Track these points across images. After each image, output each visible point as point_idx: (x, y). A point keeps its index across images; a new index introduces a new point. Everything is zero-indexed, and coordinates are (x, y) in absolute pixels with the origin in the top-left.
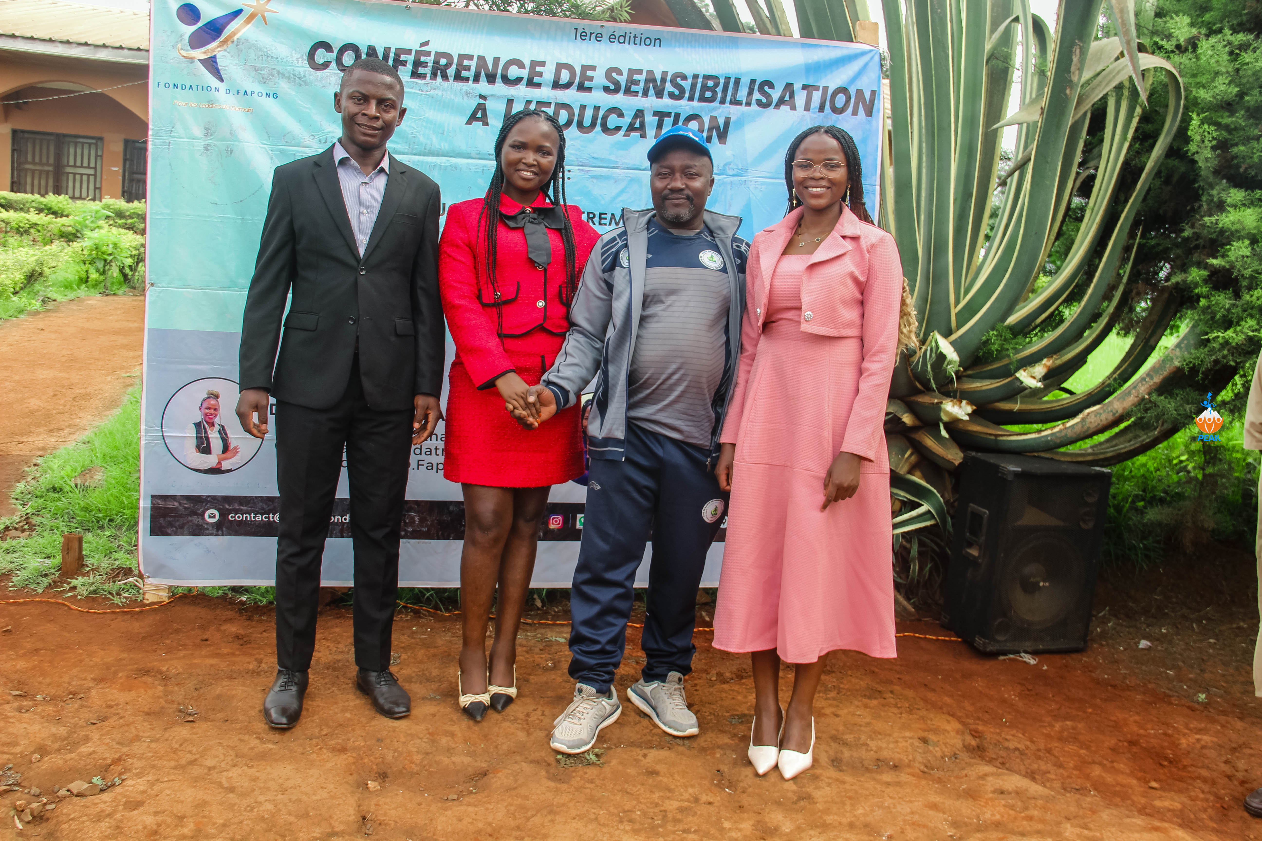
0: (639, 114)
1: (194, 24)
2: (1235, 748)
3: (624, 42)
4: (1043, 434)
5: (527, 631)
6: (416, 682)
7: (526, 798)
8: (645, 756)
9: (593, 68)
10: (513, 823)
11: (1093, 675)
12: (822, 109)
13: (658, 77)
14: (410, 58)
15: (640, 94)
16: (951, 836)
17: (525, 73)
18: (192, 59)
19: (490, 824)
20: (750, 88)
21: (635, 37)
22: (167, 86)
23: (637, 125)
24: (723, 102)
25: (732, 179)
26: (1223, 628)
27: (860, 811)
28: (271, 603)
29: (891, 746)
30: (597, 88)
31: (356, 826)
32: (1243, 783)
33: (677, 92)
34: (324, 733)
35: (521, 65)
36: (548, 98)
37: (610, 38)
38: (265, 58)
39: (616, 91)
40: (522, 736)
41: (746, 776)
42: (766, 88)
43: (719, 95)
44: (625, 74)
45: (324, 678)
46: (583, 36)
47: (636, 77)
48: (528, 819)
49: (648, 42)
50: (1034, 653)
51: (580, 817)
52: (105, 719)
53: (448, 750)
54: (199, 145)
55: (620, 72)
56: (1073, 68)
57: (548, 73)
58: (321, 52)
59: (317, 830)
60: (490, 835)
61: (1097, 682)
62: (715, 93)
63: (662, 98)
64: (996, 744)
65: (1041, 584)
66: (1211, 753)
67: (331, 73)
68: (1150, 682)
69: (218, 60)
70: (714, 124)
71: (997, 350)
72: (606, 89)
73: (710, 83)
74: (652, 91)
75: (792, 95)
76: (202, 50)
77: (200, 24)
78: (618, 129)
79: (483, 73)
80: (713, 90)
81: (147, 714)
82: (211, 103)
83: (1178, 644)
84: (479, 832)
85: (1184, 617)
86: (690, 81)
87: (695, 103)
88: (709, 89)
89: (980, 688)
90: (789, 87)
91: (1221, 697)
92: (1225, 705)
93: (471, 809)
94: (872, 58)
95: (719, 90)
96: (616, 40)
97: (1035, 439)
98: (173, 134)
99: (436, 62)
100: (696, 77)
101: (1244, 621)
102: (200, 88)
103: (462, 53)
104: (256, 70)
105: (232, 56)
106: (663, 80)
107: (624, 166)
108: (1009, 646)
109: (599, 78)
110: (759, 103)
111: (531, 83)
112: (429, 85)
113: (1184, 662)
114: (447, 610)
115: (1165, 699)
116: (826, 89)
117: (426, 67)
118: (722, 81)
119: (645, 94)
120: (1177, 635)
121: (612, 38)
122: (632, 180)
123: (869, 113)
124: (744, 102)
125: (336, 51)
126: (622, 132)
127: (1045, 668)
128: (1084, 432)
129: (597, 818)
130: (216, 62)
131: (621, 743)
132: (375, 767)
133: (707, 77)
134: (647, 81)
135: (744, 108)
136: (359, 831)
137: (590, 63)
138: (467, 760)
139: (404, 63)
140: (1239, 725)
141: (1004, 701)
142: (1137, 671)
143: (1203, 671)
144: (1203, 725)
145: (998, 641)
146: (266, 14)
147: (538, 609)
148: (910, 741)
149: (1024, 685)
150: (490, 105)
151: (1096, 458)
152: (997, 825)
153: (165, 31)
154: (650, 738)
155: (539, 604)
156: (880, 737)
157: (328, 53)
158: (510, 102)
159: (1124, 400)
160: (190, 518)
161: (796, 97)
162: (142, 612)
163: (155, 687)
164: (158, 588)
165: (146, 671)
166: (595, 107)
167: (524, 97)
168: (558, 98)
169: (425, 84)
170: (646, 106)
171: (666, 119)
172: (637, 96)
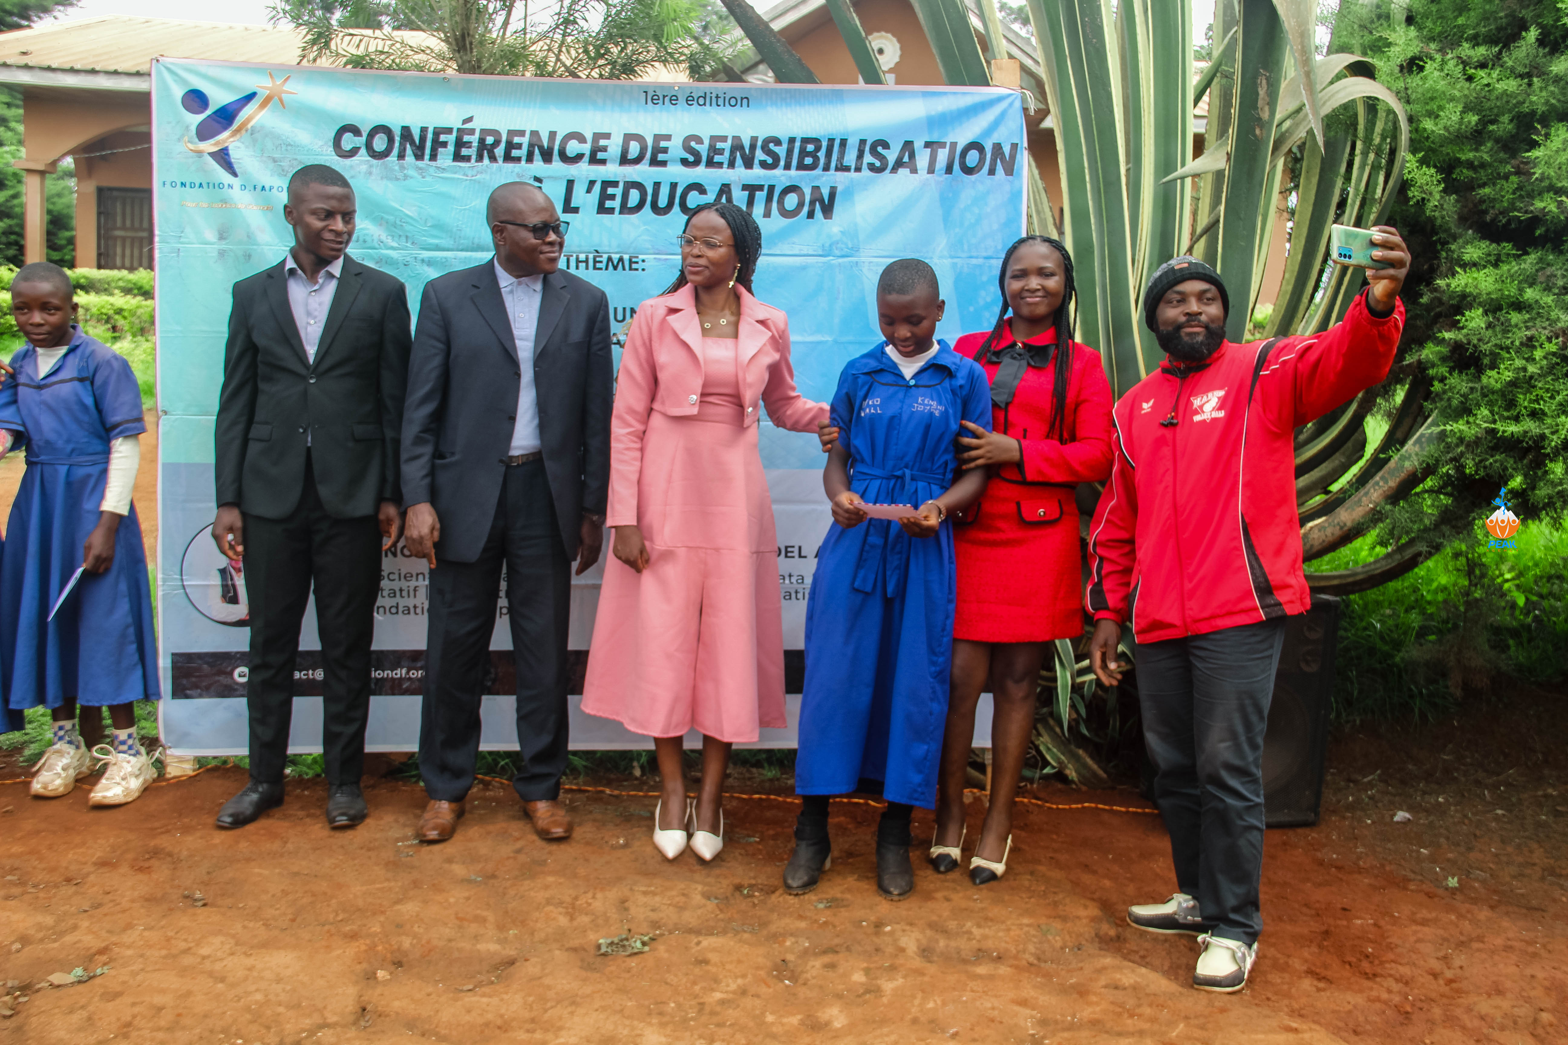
0: (725, 189)
1: (202, 112)
2: (1462, 942)
3: (705, 104)
5: (609, 804)
7: (549, 988)
8: (698, 943)
9: (668, 138)
10: (527, 1015)
11: (1319, 855)
12: (949, 169)
13: (747, 144)
14: (451, 139)
15: (725, 166)
16: (1033, 1035)
17: (586, 148)
18: (199, 153)
19: (502, 1016)
20: (859, 150)
21: (717, 97)
22: (173, 185)
24: (826, 168)
25: (841, 260)
26: (1525, 796)
27: (931, 1005)
28: (318, 775)
29: (1001, 934)
30: (674, 161)
31: (352, 1018)
32: (1450, 982)
33: (770, 161)
34: (339, 918)
35: (581, 139)
36: (615, 175)
37: (687, 100)
38: (284, 147)
39: (697, 163)
40: (563, 921)
41: (813, 967)
42: (880, 149)
43: (822, 161)
44: (707, 142)
46: (655, 99)
47: (719, 145)
48: (546, 1011)
49: (733, 102)
51: (604, 1009)
52: (99, 905)
53: (476, 937)
54: (213, 250)
55: (699, 141)
56: (1260, 103)
57: (614, 146)
58: (348, 136)
59: (308, 1021)
60: (499, 1028)
61: (1321, 863)
62: (816, 159)
63: (752, 168)
66: (1426, 948)
67: (361, 161)
68: (1390, 863)
69: (231, 152)
70: (817, 196)
72: (685, 162)
73: (810, 148)
74: (739, 161)
75: (912, 156)
76: (212, 141)
77: (209, 112)
79: (537, 151)
80: (814, 155)
81: (147, 900)
82: (225, 202)
83: (1452, 817)
84: (487, 1025)
85: (1478, 783)
86: (785, 146)
87: (793, 172)
88: (809, 154)
90: (908, 146)
91: (1483, 882)
92: (1483, 891)
93: (485, 1000)
94: (1011, 105)
95: (822, 154)
96: (695, 103)
98: (182, 240)
99: (482, 141)
100: (792, 140)
101: (1554, 787)
102: (211, 186)
103: (512, 128)
104: (275, 161)
105: (247, 147)
106: (753, 147)
109: (676, 149)
110: (872, 168)
111: (594, 160)
112: (475, 169)
113: (1448, 838)
115: (1402, 884)
116: (954, 145)
117: (470, 147)
118: (824, 144)
119: (732, 165)
120: (1456, 805)
121: (690, 100)
123: (1009, 170)
124: (853, 167)
125: (365, 135)
129: (622, 1011)
130: (228, 154)
131: (677, 929)
132: (389, 955)
133: (806, 141)
134: (733, 149)
135: (853, 174)
136: (355, 1023)
137: (664, 132)
138: (493, 947)
139: (444, 144)
140: (1484, 914)
142: (1378, 849)
143: (1470, 849)
144: (1434, 915)
146: (284, 96)
147: (636, 779)
148: (1026, 929)
152: (1094, 1023)
153: (169, 123)
154: (712, 923)
155: (637, 772)
156: (990, 924)
157: (357, 138)
158: (570, 184)
159: (1353, 510)
160: (217, 678)
161: (917, 157)
162: (162, 787)
163: (162, 872)
164: (181, 760)
165: (156, 853)
166: (671, 183)
167: (587, 178)
168: (627, 175)
169: (469, 167)
170: (733, 178)
171: (758, 193)
172: (722, 168)
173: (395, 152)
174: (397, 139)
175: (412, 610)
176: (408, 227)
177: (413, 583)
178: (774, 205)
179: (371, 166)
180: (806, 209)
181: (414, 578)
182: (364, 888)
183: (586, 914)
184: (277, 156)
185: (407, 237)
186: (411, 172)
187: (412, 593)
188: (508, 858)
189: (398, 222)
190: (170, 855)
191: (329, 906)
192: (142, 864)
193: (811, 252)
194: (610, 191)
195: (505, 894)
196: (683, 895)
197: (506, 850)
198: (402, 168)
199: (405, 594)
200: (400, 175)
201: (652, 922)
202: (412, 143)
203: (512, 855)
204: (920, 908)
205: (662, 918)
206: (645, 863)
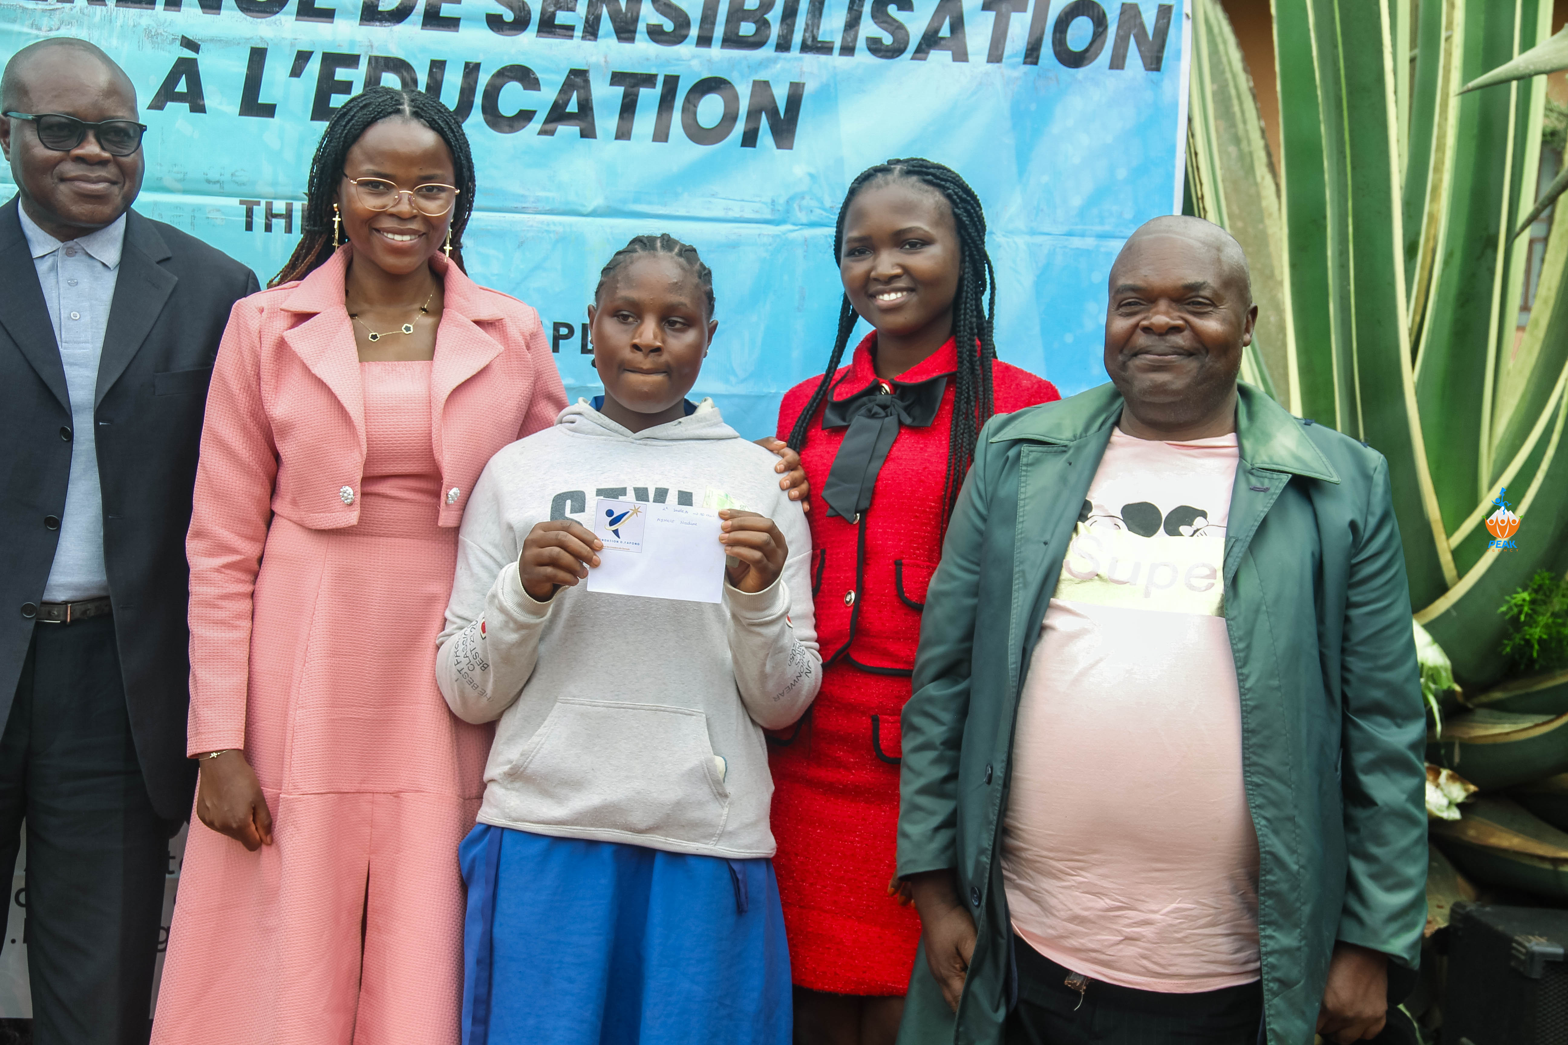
0: (578, 79)
12: (1032, 54)
15: (578, 33)
20: (850, 9)
23: (572, 107)
24: (783, 46)
25: (809, 232)
30: (472, 19)
33: (668, 26)
36: (352, 43)
39: (520, 25)
42: (892, 10)
43: (775, 30)
62: (763, 26)
63: (632, 40)
70: (764, 101)
71: (1540, 641)
72: (495, 22)
74: (606, 25)
75: (958, 25)
78: (526, 116)
80: (758, 17)
87: (716, 52)
88: (748, 15)
90: (950, 4)
95: (774, 17)
107: (540, 206)
110: (875, 47)
111: (308, 9)
112: (57, 16)
119: (591, 32)
122: (563, 240)
123: (1154, 61)
124: (837, 45)
126: (536, 125)
134: (595, 2)
135: (836, 60)
150: (206, 62)
158: (258, 56)
161: (968, 28)
166: (467, 65)
167: (292, 45)
168: (376, 44)
169: (44, 11)
170: (593, 59)
171: (644, 92)
172: (571, 37)
178: (677, 116)
180: (740, 127)
193: (748, 215)
194: (341, 74)
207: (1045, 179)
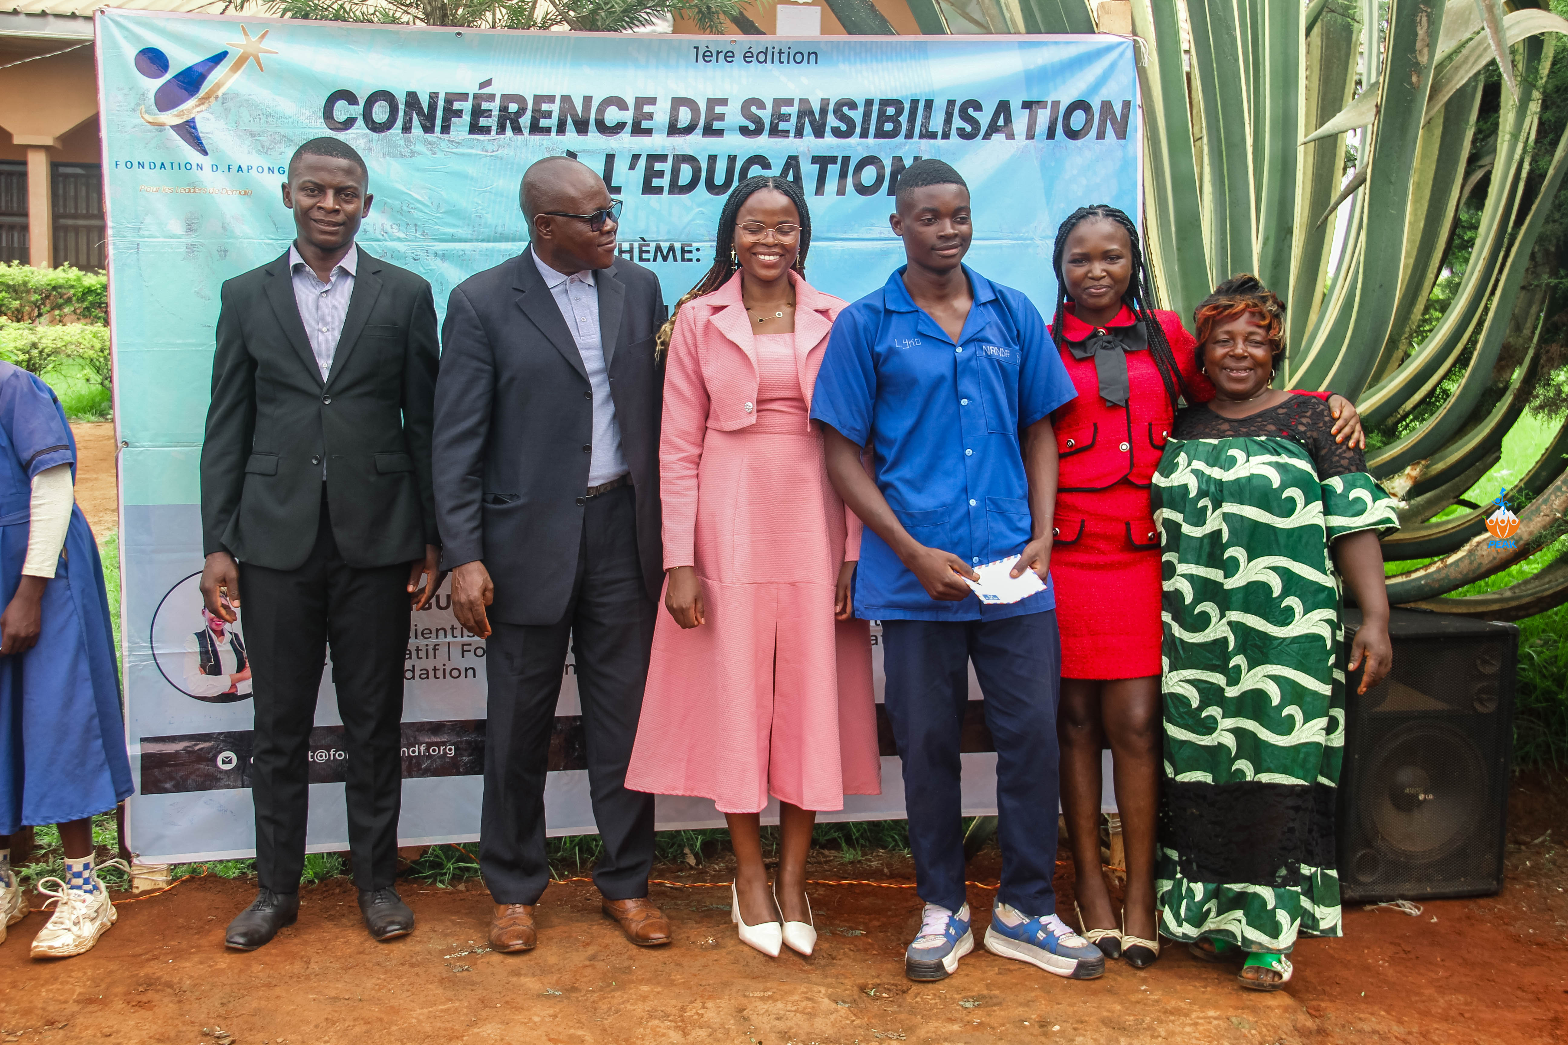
0: (792, 162)
1: (161, 76)
3: (765, 61)
4: (1414, 576)
5: (676, 898)
6: (525, 975)
9: (724, 102)
11: (1511, 929)
12: (1051, 134)
13: (816, 108)
14: (466, 106)
15: (792, 134)
17: (628, 116)
18: (160, 126)
20: (947, 113)
21: (780, 52)
22: (129, 165)
24: (909, 135)
29: (1188, 1029)
30: (731, 129)
33: (844, 127)
35: (621, 104)
36: (663, 148)
37: (745, 57)
38: (263, 118)
39: (758, 131)
42: (971, 111)
43: (904, 126)
44: (769, 106)
45: (399, 978)
46: (707, 56)
47: (785, 110)
49: (799, 58)
50: (1417, 899)
54: (181, 245)
55: (761, 105)
56: (1418, 44)
57: (661, 114)
58: (341, 104)
61: (1517, 939)
62: (897, 124)
63: (822, 136)
64: (1343, 1026)
65: (1421, 797)
67: (359, 134)
69: (198, 125)
72: (744, 131)
74: (808, 129)
75: (1008, 118)
76: (175, 111)
77: (168, 76)
79: (569, 120)
80: (895, 119)
82: (193, 187)
86: (861, 109)
87: (871, 140)
88: (889, 119)
89: (1331, 952)
90: (1003, 106)
94: (1121, 55)
95: (904, 119)
96: (754, 60)
97: (1402, 583)
98: (142, 232)
99: (504, 109)
100: (869, 103)
102: (176, 166)
103: (539, 93)
104: (252, 135)
105: (218, 118)
106: (824, 111)
108: (1379, 890)
109: (733, 115)
110: (962, 133)
111: (638, 130)
112: (496, 143)
114: (561, 876)
116: (1056, 104)
117: (490, 116)
118: (907, 107)
119: (799, 133)
121: (747, 57)
123: (1122, 133)
124: (940, 134)
125: (362, 102)
127: (1435, 920)
128: (1474, 571)
130: (195, 128)
131: (811, 1040)
133: (885, 103)
134: (801, 115)
135: (939, 142)
137: (719, 95)
139: (459, 113)
141: (1367, 968)
145: (1361, 884)
146: (261, 56)
147: (691, 868)
148: (1216, 1022)
149: (1399, 945)
151: (1506, 606)
153: (120, 89)
154: (850, 1031)
155: (692, 861)
156: (1172, 1018)
157: (351, 107)
158: (610, 158)
159: (1531, 520)
160: (196, 766)
161: (1014, 120)
162: (132, 904)
163: (167, 1006)
164: (152, 870)
165: (150, 984)
166: (729, 156)
167: (629, 151)
168: (677, 148)
169: (489, 140)
170: (801, 149)
171: (830, 167)
172: (788, 137)
173: (399, 123)
174: (402, 107)
175: (431, 673)
176: (416, 214)
177: (433, 641)
179: (371, 141)
180: (886, 184)
181: (434, 635)
182: (425, 1011)
183: (701, 1027)
184: (255, 128)
185: (416, 226)
186: (419, 147)
187: (431, 652)
188: (585, 967)
189: (405, 208)
190: (169, 985)
191: (389, 1034)
192: (139, 998)
194: (658, 166)
195: (595, 1009)
196: (808, 999)
197: (578, 958)
198: (409, 142)
199: (422, 654)
200: (406, 151)
201: (780, 1032)
202: (420, 111)
203: (587, 963)
204: (1085, 1003)
205: (791, 1028)
206: (747, 965)
207: (1062, 205)
